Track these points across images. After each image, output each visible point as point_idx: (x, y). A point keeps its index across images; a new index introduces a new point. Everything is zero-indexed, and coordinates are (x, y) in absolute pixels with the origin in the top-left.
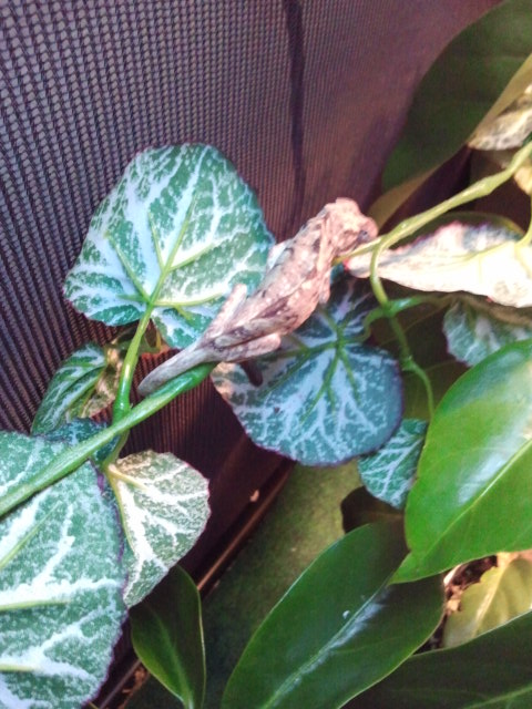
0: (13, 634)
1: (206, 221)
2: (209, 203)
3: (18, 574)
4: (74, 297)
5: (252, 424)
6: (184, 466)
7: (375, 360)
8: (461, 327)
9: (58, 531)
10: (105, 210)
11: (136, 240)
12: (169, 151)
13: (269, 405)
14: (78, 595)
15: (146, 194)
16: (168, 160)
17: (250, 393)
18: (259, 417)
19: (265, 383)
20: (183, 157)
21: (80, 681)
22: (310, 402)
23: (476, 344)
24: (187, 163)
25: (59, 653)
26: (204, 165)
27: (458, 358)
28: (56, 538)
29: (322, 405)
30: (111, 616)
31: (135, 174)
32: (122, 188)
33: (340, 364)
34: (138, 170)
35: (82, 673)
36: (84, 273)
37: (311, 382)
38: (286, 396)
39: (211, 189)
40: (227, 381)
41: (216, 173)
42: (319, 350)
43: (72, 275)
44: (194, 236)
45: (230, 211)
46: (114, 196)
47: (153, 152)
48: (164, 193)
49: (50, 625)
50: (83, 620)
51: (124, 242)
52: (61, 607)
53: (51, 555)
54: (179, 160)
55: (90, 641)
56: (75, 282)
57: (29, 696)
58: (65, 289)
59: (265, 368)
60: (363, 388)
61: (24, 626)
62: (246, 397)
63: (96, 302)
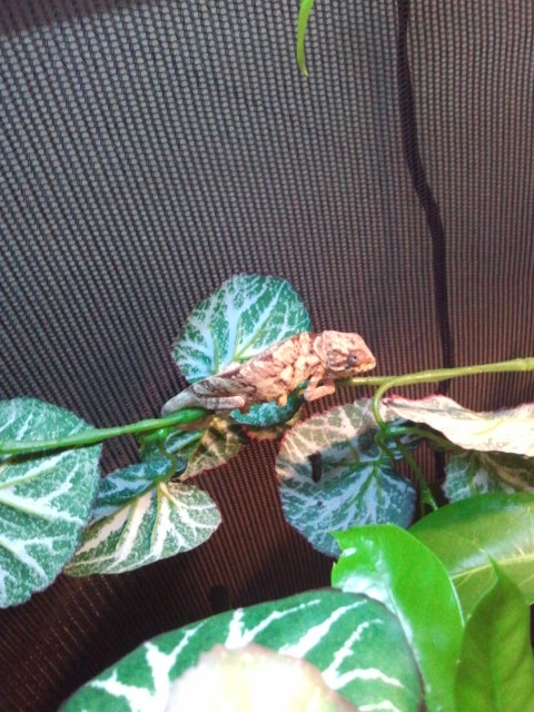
0: (13, 525)
1: (275, 333)
2: (280, 320)
3: (31, 491)
4: (180, 363)
5: (290, 505)
6: (213, 505)
7: (401, 486)
8: (463, 472)
9: (65, 476)
10: (207, 307)
11: (228, 335)
12: (258, 278)
13: (316, 498)
14: (59, 519)
15: (240, 305)
16: (257, 285)
17: (307, 485)
18: (302, 503)
19: (322, 482)
20: (268, 285)
21: (39, 576)
22: (346, 506)
23: (467, 489)
24: (271, 289)
25: (33, 550)
26: (282, 293)
27: (447, 495)
28: (62, 481)
29: (352, 510)
30: (72, 543)
31: (232, 289)
32: (221, 297)
33: (374, 481)
34: (235, 286)
35: (42, 572)
36: (190, 348)
37: (352, 490)
38: (332, 496)
39: (284, 312)
40: (291, 469)
41: (290, 301)
42: (364, 466)
43: (179, 346)
44: (265, 341)
45: (293, 329)
46: (214, 300)
47: (246, 277)
48: (253, 307)
49: (35, 531)
50: (56, 538)
51: (220, 334)
52: (46, 522)
53: (54, 489)
54: (264, 286)
55: (55, 553)
56: (181, 353)
57: (7, 570)
58: (173, 355)
59: (327, 470)
60: (386, 506)
61: (22, 524)
62: (301, 486)
63: (195, 370)
